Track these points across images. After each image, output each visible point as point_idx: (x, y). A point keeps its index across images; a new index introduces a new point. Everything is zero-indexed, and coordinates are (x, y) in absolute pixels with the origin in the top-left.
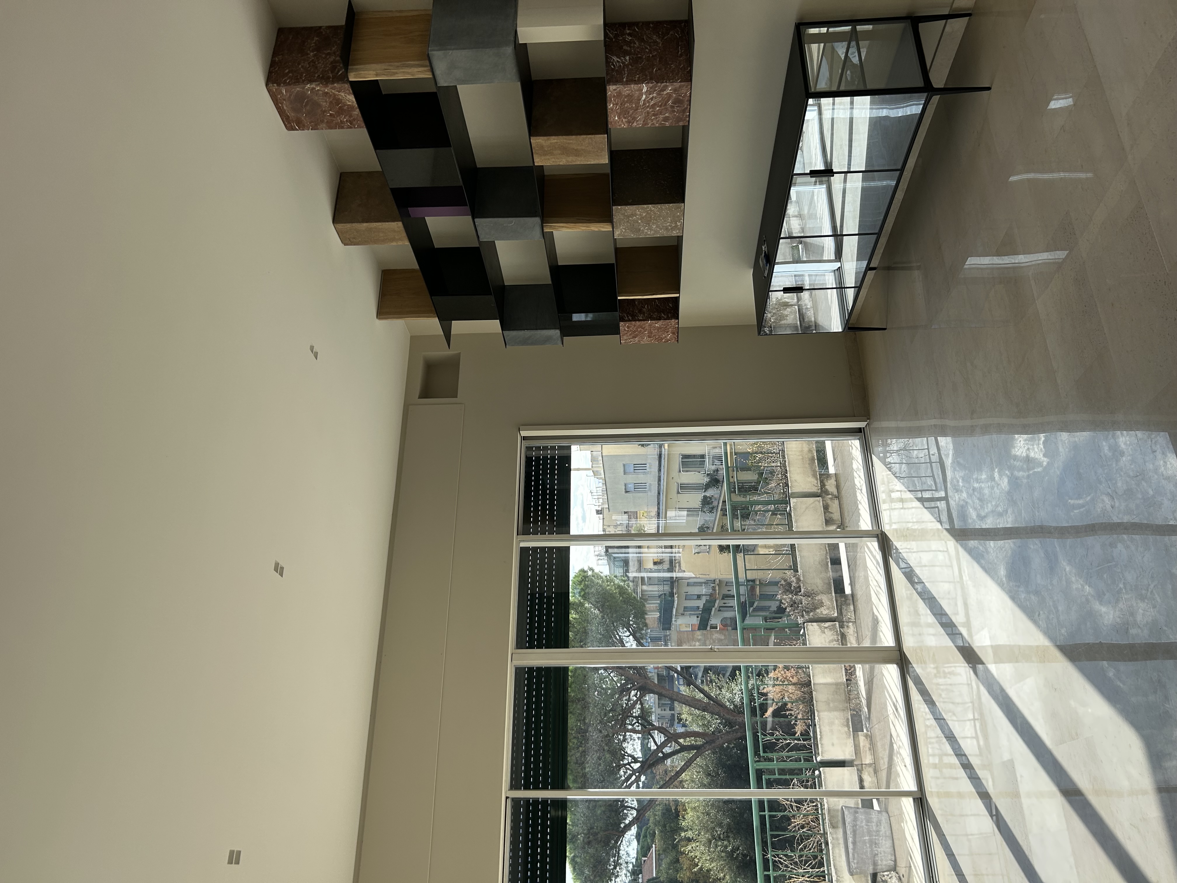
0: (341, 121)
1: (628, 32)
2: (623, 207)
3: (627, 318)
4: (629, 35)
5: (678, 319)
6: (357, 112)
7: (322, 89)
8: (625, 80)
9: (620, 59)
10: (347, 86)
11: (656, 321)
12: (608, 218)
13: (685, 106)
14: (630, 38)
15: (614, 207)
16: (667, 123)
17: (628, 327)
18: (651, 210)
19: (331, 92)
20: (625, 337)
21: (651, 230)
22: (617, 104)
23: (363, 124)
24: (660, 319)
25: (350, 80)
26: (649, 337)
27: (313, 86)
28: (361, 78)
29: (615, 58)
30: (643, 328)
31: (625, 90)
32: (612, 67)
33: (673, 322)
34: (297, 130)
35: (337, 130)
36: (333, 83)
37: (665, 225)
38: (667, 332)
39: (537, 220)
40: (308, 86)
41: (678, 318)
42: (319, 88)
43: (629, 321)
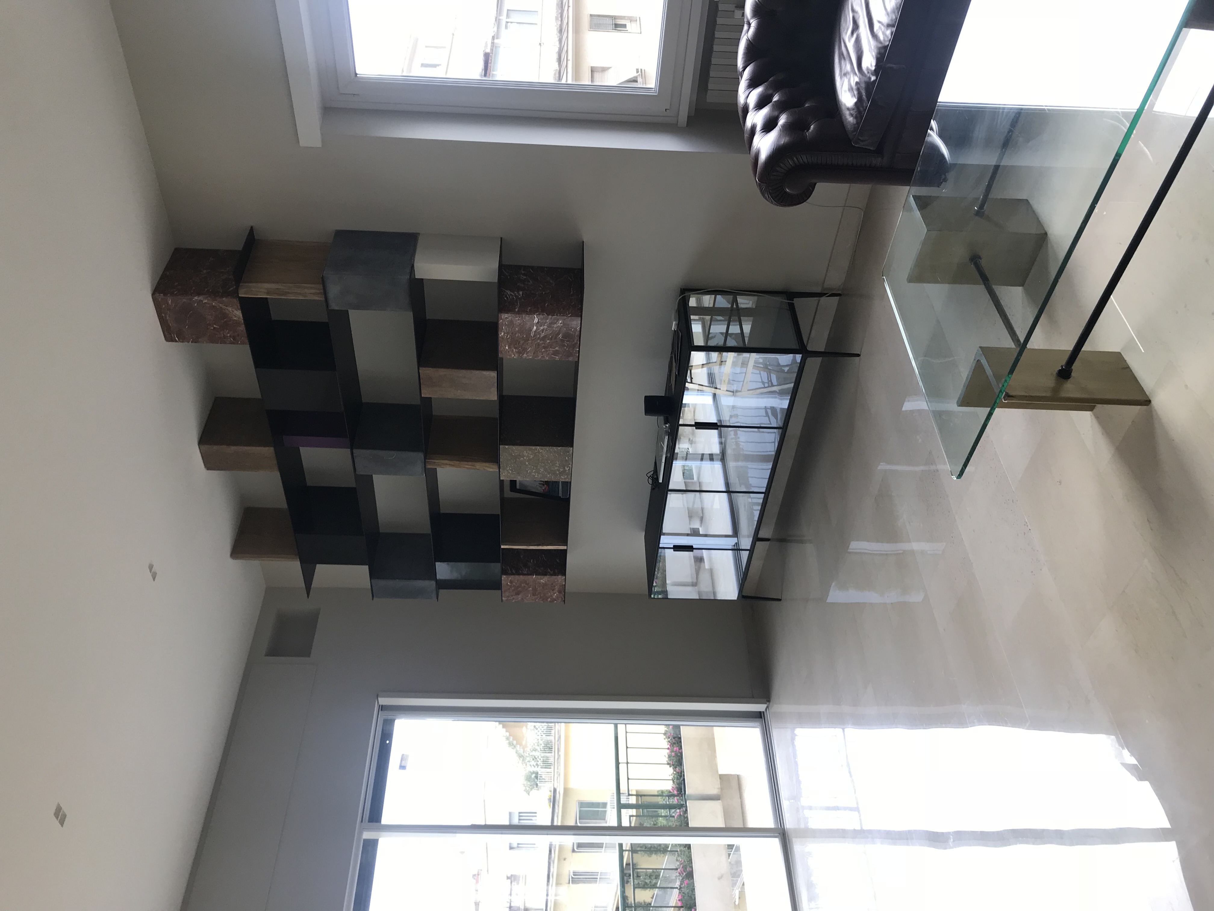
0: (224, 336)
1: (523, 272)
2: (511, 447)
3: (510, 572)
4: (524, 274)
5: (565, 575)
6: (242, 328)
7: (210, 302)
8: (517, 310)
9: (513, 293)
10: (236, 301)
11: (542, 577)
12: (494, 459)
13: (575, 341)
14: (525, 277)
15: (501, 446)
16: (557, 357)
17: (511, 582)
18: (539, 452)
19: (219, 306)
20: (507, 594)
21: (539, 473)
22: (508, 333)
23: (247, 341)
24: (546, 575)
25: (240, 295)
26: (534, 595)
27: (201, 298)
28: (251, 295)
29: (509, 292)
30: (528, 584)
31: (517, 320)
32: (505, 298)
33: (560, 578)
34: (176, 341)
35: (219, 345)
36: (222, 297)
37: (552, 469)
38: (553, 590)
39: (421, 455)
40: (196, 298)
41: (564, 573)
42: (206, 301)
43: (513, 574)
